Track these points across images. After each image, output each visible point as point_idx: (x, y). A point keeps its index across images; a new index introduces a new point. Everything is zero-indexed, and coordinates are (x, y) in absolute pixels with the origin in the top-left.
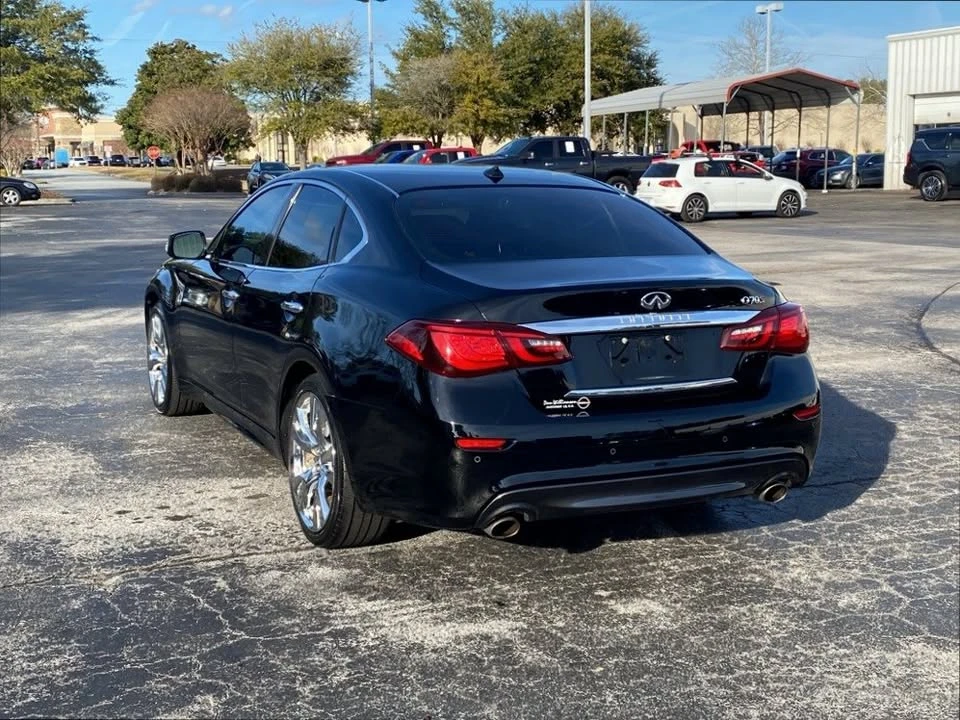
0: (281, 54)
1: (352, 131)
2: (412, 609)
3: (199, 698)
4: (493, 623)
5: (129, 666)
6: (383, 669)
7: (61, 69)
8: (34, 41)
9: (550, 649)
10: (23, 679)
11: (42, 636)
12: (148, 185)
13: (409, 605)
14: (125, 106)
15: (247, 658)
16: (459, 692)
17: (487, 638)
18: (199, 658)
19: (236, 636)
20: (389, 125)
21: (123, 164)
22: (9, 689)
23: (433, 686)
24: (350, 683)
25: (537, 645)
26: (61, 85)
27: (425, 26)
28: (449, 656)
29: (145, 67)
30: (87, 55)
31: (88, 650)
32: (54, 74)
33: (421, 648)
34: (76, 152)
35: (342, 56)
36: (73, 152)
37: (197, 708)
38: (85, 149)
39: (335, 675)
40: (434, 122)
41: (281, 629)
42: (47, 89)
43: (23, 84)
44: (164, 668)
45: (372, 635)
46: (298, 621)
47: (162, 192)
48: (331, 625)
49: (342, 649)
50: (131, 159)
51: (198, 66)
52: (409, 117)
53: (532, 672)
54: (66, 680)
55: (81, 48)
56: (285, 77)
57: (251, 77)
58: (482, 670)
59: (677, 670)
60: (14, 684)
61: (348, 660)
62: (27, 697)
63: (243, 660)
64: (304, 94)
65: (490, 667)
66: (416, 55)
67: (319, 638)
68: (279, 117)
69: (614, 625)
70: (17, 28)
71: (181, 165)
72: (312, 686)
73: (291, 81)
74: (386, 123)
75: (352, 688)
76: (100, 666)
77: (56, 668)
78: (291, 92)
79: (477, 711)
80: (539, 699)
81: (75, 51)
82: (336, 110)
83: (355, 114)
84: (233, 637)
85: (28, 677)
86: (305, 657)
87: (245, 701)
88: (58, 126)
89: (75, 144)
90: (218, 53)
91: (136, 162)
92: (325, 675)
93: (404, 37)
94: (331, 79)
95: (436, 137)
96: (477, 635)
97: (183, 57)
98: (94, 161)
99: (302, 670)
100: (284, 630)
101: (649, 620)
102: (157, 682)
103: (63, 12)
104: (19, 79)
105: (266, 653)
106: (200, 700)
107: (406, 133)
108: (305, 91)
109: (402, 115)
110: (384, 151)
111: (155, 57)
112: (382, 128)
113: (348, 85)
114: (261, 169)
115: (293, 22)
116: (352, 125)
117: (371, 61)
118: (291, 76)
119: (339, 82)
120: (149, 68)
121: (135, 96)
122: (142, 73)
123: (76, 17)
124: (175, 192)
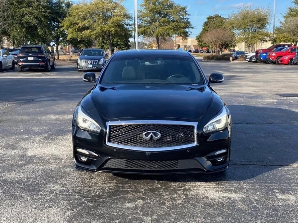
0: (244, 18)
1: (266, 41)
2: (211, 186)
3: (138, 201)
4: (234, 194)
5: (125, 189)
6: (193, 202)
7: (178, 24)
8: (172, 16)
9: (248, 204)
10: (98, 188)
11: (108, 178)
12: (202, 58)
13: (211, 185)
14: (199, 35)
15: (157, 192)
16: (212, 212)
17: (229, 198)
18: (144, 190)
19: (157, 186)
20: (279, 39)
21: (198, 52)
22: (93, 190)
23: (205, 209)
24: (181, 204)
25: (244, 203)
26: (178, 29)
27: (295, 7)
28: (215, 201)
29: (205, 23)
30: (187, 20)
31: (117, 183)
32: (176, 25)
33: (207, 198)
35: (264, 18)
36: (185, 48)
37: (136, 203)
38: (188, 48)
39: (178, 201)
40: (295, 38)
41: (170, 186)
42: (174, 30)
43: (168, 28)
44: (134, 191)
45: (195, 192)
46: (176, 184)
47: (206, 60)
48: (185, 187)
49: (184, 194)
50: (201, 50)
51: (221, 22)
52: (286, 36)
53: (238, 210)
54: (108, 191)
55: (185, 18)
56: (245, 25)
57: (235, 25)
58: (222, 207)
59: (287, 217)
60: (95, 189)
61: (184, 197)
62: (96, 193)
63: (155, 193)
64: (251, 30)
65: (225, 207)
66: (291, 16)
67: (179, 190)
68: (242, 37)
69: (275, 201)
70: (167, 13)
71: (212, 52)
72: (170, 203)
73: (247, 26)
74: (278, 38)
75: (181, 205)
76: (118, 188)
77: (107, 187)
78: (247, 29)
79: (214, 218)
80: (235, 218)
81: (183, 19)
82: (261, 34)
83: (267, 36)
84: (156, 186)
85: (99, 188)
86: (173, 195)
87: (150, 203)
88: (181, 41)
89: (185, 46)
90: (228, 18)
91: (202, 51)
92: (175, 200)
93: (288, 11)
94: (260, 25)
95: (295, 43)
96: (227, 197)
97: (217, 20)
99: (170, 198)
100: (171, 186)
101: (287, 201)
102: (130, 195)
103: (180, 7)
104: (167, 27)
105: (163, 192)
106: (139, 201)
107: (284, 41)
108: (252, 29)
109: (283, 36)
110: (275, 47)
111: (209, 20)
112: (276, 40)
113: (266, 27)
114: (237, 53)
115: (250, 7)
116: (266, 39)
117: (274, 19)
118: (247, 24)
119: (263, 26)
120: (207, 23)
121: (202, 32)
122: (205, 25)
123: (184, 9)
124: (209, 60)
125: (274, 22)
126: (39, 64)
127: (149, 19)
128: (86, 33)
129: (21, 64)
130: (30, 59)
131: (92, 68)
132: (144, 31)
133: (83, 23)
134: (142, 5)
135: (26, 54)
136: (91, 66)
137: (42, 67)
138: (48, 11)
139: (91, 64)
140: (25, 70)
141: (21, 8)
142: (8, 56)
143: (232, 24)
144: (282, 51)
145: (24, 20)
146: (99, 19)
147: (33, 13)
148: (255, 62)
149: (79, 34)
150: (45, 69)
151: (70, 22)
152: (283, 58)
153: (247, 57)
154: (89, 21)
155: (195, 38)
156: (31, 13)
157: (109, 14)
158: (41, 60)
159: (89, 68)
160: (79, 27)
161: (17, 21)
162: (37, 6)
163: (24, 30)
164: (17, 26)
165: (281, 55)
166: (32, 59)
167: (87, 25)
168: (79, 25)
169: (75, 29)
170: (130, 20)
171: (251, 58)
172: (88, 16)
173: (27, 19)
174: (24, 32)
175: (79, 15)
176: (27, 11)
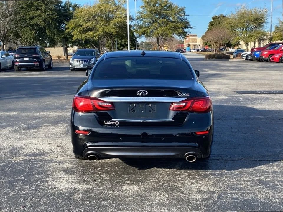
0: (242, 17)
1: (264, 40)
7: (177, 24)
8: (171, 17)
26: (176, 29)
29: (211, 23)
30: (186, 20)
32: (175, 26)
34: (195, 48)
35: (261, 17)
38: (197, 47)
47: (208, 59)
50: (209, 49)
55: (184, 18)
56: (242, 24)
64: (248, 29)
74: (274, 37)
78: (245, 29)
82: (258, 34)
83: (264, 35)
88: (191, 41)
89: (195, 45)
91: (210, 50)
94: (257, 24)
97: (221, 19)
98: (198, 50)
103: (179, 8)
104: (166, 27)
107: (278, 40)
109: (279, 34)
110: (269, 46)
111: (214, 20)
112: (273, 39)
113: (263, 26)
114: (237, 52)
115: (247, 7)
116: (263, 38)
117: (271, 18)
118: (244, 24)
119: (260, 25)
120: (212, 23)
121: (207, 31)
122: (210, 24)
123: (182, 10)
124: (211, 59)
125: (271, 22)
126: (34, 64)
127: (149, 20)
128: (90, 34)
129: (17, 64)
130: (25, 59)
131: (84, 67)
132: (145, 31)
133: (87, 25)
134: (142, 7)
135: (22, 54)
136: (82, 65)
137: (38, 67)
138: (55, 13)
139: (82, 63)
140: (23, 70)
141: (30, 12)
142: (7, 57)
143: (230, 24)
144: (275, 49)
145: (33, 22)
146: (101, 20)
147: (42, 16)
148: (251, 60)
149: (83, 35)
150: (40, 69)
151: (75, 24)
152: (274, 56)
153: (244, 55)
154: (92, 23)
155: (201, 38)
156: (40, 16)
157: (111, 16)
158: (35, 60)
159: (81, 68)
160: (83, 29)
161: (28, 23)
162: (45, 9)
163: (34, 32)
164: (28, 28)
165: (273, 53)
166: (27, 59)
167: (90, 26)
168: (83, 27)
169: (80, 31)
170: (131, 21)
171: (247, 56)
172: (91, 18)
173: (36, 21)
174: (34, 34)
175: (84, 17)
176: (36, 14)
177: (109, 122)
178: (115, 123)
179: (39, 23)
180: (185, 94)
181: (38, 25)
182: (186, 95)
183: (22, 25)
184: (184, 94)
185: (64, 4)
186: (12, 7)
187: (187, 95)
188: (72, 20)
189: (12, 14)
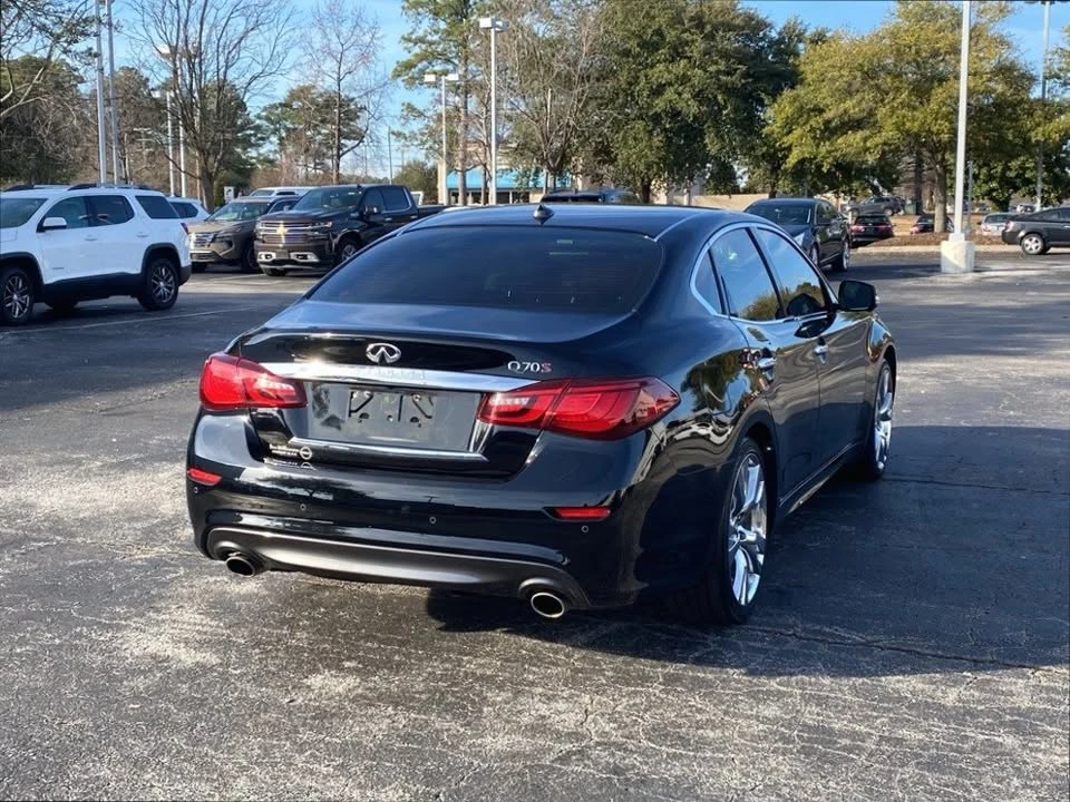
128: (852, 141)
133: (842, 106)
138: (741, 66)
141: (653, 66)
145: (659, 104)
146: (897, 88)
147: (690, 80)
149: (825, 148)
151: (797, 104)
154: (863, 99)
156: (686, 80)
160: (827, 122)
161: (640, 109)
162: (705, 55)
163: (657, 140)
164: (640, 125)
167: (855, 112)
168: (826, 116)
169: (812, 130)
172: (859, 79)
173: (670, 101)
174: (658, 148)
175: (833, 80)
176: (670, 72)
177: (284, 448)
178: (302, 453)
179: (680, 106)
180: (535, 367)
181: (675, 114)
182: (538, 369)
183: (620, 117)
184: (530, 366)
185: (778, 30)
186: (592, 51)
187: (541, 368)
188: (787, 93)
189: (588, 77)
